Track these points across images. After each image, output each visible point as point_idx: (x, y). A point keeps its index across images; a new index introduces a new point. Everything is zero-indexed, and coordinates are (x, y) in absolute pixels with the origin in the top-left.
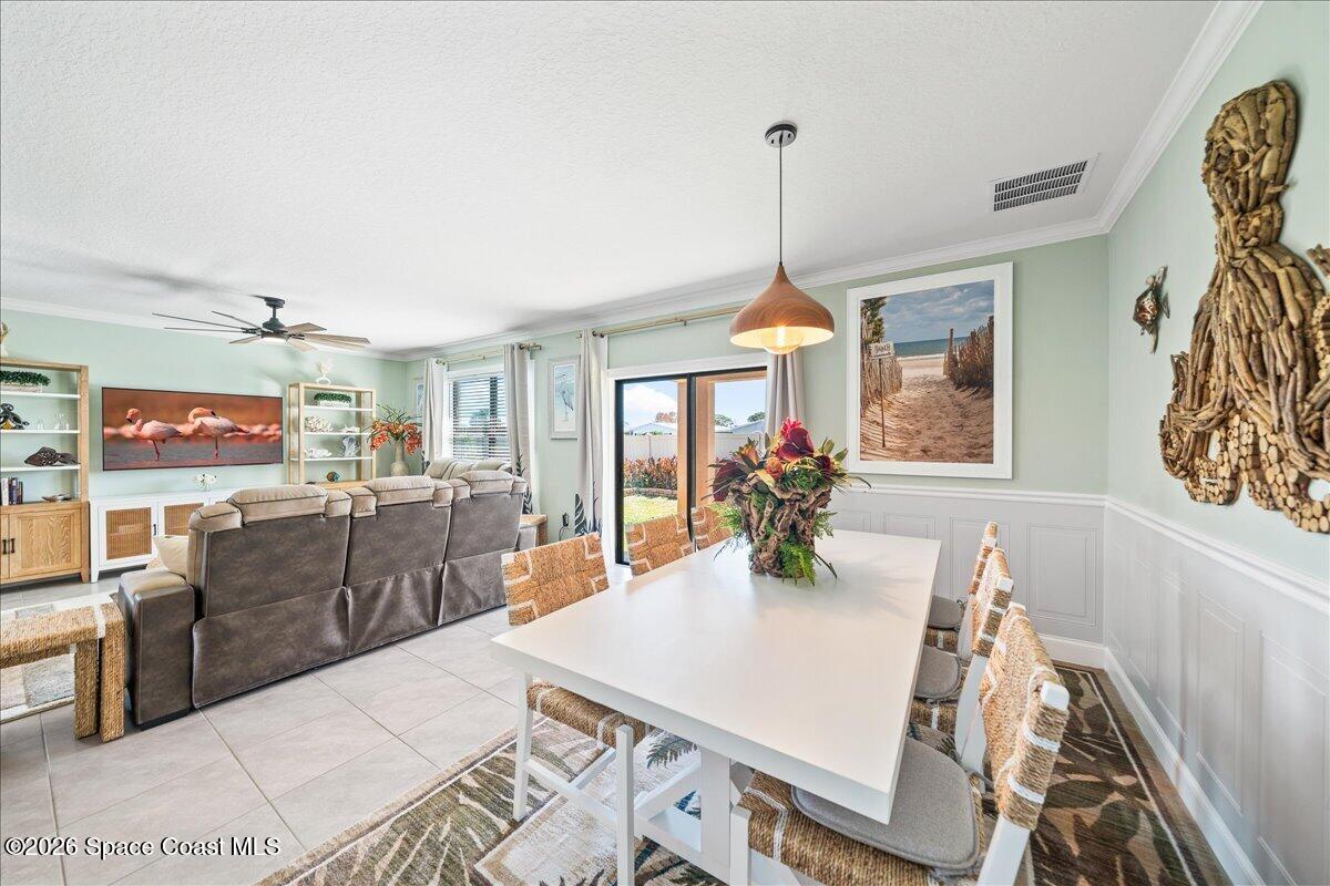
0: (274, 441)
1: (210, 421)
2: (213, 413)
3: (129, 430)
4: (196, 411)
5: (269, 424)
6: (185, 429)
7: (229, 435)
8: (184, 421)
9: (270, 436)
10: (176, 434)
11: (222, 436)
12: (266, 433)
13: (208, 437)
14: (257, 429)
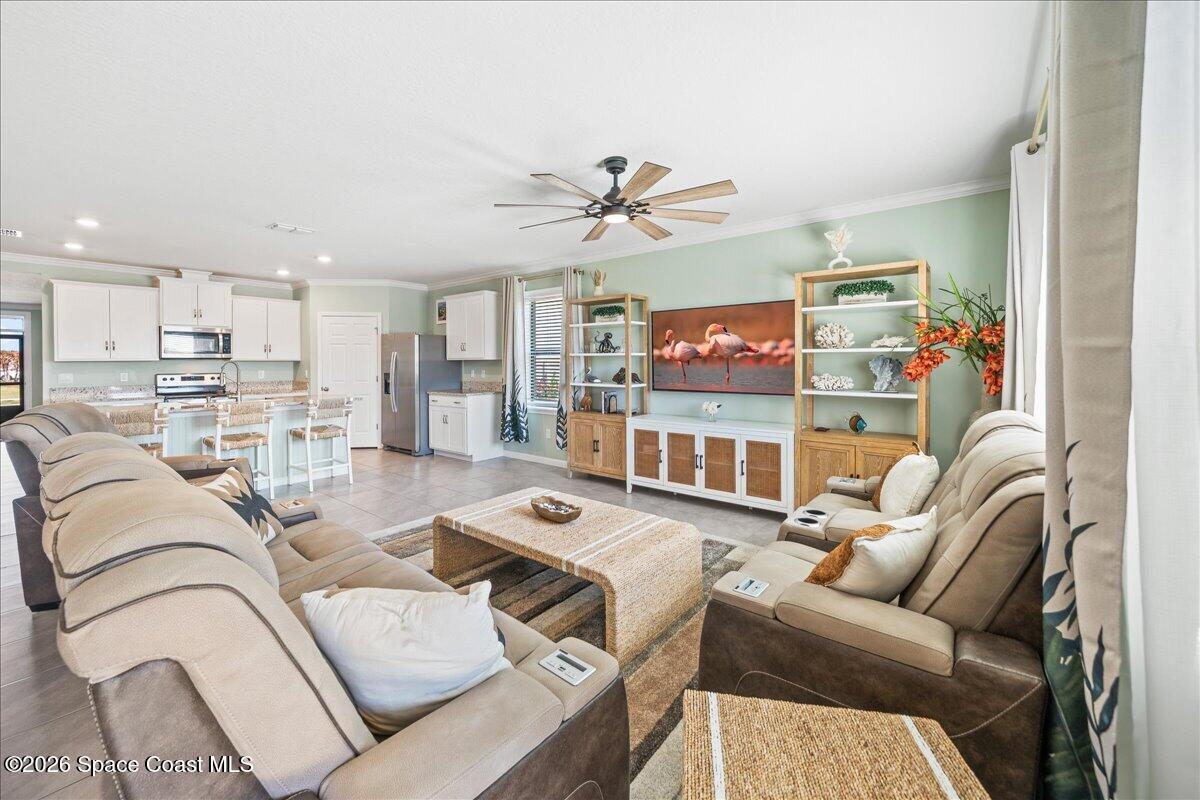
0: (786, 363)
1: (723, 339)
2: (725, 329)
3: (667, 351)
4: (711, 328)
5: (779, 340)
6: (703, 349)
7: (738, 355)
8: (702, 341)
9: (780, 357)
10: (696, 355)
11: (732, 356)
12: (776, 353)
13: (721, 358)
14: (766, 347)
